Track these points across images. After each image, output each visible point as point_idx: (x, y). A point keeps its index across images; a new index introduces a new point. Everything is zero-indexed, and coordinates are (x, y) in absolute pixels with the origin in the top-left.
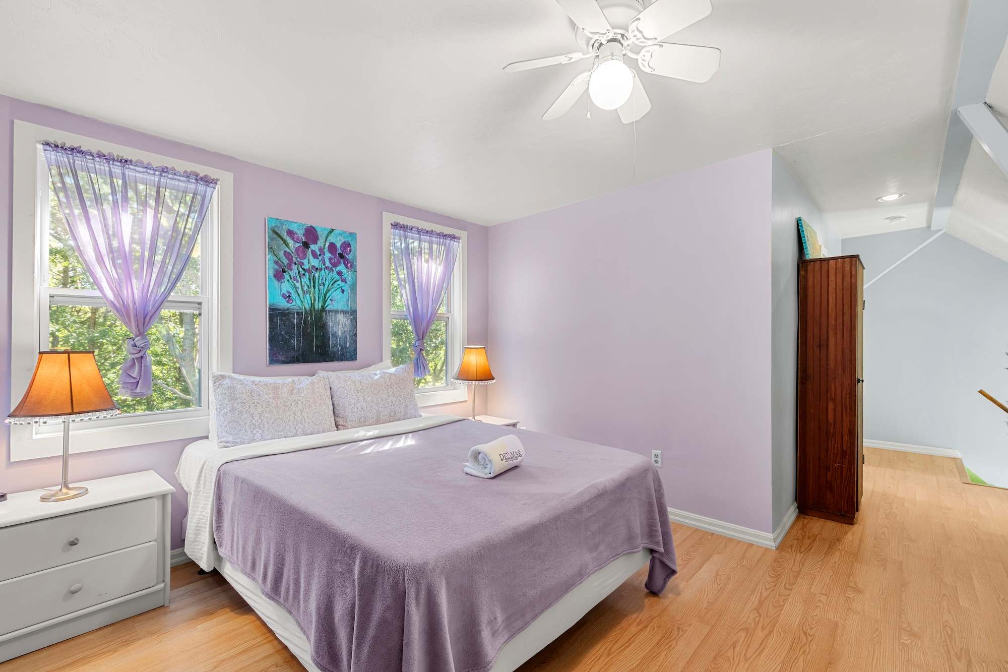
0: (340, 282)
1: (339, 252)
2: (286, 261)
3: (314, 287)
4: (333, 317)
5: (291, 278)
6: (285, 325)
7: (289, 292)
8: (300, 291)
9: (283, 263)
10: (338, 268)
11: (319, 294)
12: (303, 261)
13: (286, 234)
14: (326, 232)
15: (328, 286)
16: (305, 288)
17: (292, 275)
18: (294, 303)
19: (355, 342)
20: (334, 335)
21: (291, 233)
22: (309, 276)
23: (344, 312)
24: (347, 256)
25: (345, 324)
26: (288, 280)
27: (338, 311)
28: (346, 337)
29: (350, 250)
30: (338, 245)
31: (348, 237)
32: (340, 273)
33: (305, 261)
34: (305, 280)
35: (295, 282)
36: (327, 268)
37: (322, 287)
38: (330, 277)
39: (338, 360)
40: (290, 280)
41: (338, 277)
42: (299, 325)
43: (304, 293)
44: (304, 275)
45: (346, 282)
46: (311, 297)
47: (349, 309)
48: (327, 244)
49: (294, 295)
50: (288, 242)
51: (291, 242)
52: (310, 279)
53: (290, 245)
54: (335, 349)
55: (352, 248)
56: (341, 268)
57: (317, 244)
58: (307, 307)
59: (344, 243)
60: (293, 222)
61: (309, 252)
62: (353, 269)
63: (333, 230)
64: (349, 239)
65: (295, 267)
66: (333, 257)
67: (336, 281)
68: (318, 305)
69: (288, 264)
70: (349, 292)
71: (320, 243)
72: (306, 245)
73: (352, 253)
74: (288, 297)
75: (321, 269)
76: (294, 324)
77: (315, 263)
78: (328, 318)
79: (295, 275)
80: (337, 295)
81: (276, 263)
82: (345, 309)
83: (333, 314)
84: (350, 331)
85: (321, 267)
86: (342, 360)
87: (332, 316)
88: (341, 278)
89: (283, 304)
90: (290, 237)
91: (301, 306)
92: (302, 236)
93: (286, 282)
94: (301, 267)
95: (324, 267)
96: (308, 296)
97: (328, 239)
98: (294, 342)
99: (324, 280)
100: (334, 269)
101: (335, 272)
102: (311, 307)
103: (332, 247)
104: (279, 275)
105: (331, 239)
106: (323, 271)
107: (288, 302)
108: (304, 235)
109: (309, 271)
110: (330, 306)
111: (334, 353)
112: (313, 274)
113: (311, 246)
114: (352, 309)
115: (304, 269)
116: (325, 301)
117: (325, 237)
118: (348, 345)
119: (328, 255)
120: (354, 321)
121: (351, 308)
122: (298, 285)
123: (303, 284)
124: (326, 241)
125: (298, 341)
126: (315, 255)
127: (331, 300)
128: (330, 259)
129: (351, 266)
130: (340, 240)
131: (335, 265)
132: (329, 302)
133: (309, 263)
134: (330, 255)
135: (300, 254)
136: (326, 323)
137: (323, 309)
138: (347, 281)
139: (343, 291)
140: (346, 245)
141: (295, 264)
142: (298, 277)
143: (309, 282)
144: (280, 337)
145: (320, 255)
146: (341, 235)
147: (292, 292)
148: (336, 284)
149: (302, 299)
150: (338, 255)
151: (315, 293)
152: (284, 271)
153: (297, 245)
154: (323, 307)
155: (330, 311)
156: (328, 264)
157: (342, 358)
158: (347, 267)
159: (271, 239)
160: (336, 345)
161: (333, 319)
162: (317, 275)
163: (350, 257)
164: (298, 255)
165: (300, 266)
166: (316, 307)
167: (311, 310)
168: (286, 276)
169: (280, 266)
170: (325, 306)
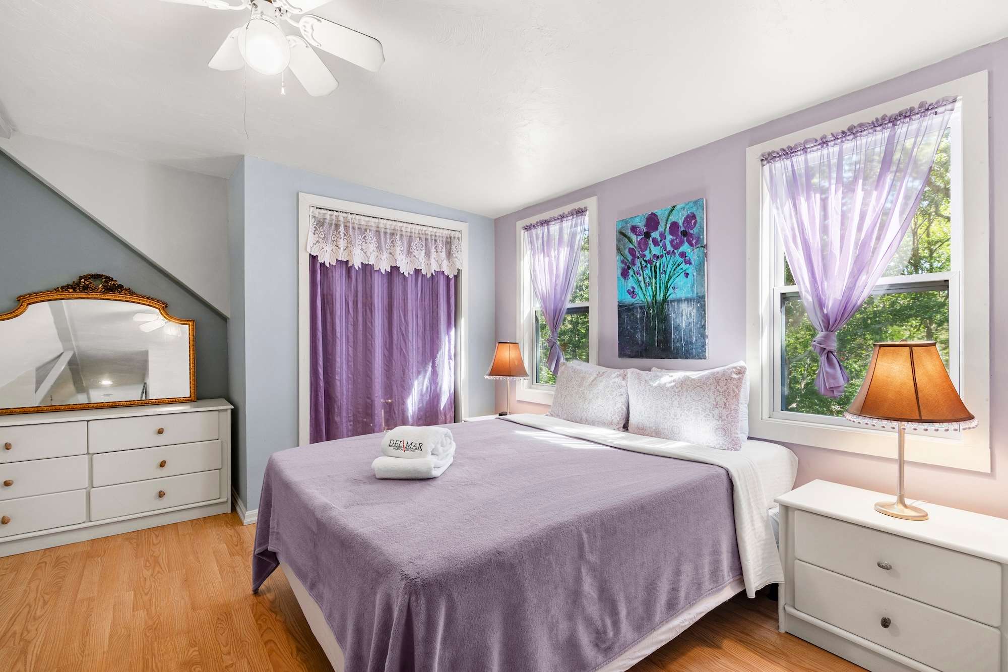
0: (683, 265)
1: (682, 230)
2: (630, 258)
3: (656, 277)
4: (676, 307)
5: (634, 273)
6: (630, 321)
7: (633, 288)
8: (643, 285)
9: (628, 260)
10: (681, 250)
11: (660, 284)
12: (645, 253)
13: (630, 231)
14: (667, 213)
15: (670, 273)
16: (647, 280)
17: (635, 270)
18: (638, 298)
19: (703, 336)
20: (677, 328)
21: (634, 229)
22: (651, 267)
23: (688, 300)
24: (691, 232)
25: (690, 314)
26: (632, 276)
27: (682, 300)
28: (691, 330)
29: (695, 223)
30: (681, 223)
31: (692, 208)
32: (683, 255)
33: (647, 253)
34: (647, 272)
35: (638, 276)
36: (668, 253)
37: (663, 276)
38: (671, 261)
39: (681, 358)
40: (633, 275)
41: (680, 260)
42: (642, 319)
43: (646, 286)
44: (646, 267)
45: (690, 264)
46: (652, 289)
47: (695, 295)
48: (668, 226)
49: (637, 290)
50: (632, 238)
51: (634, 238)
52: (651, 270)
53: (634, 241)
54: (678, 345)
55: (698, 219)
56: (685, 248)
57: (657, 229)
58: (649, 299)
59: (688, 216)
60: (635, 217)
61: (650, 241)
62: (699, 245)
63: (674, 207)
64: (694, 210)
65: (638, 262)
66: (675, 238)
67: (679, 265)
68: (660, 297)
69: (632, 259)
70: (695, 274)
71: (661, 228)
72: (647, 235)
73: (697, 225)
74: (632, 293)
75: (662, 256)
76: (637, 318)
77: (656, 250)
78: (670, 309)
79: (638, 269)
80: (680, 282)
81: (623, 262)
82: (689, 296)
83: (676, 303)
84: (697, 323)
85: (662, 254)
86: (687, 358)
87: (674, 306)
88: (685, 260)
89: (628, 299)
90: (633, 233)
91: (643, 300)
92: (643, 227)
93: (631, 278)
94: (644, 260)
95: (665, 252)
96: (650, 288)
97: (669, 220)
98: (638, 336)
99: (666, 266)
100: (676, 251)
101: (677, 255)
102: (653, 299)
103: (675, 225)
104: (625, 274)
105: (673, 218)
106: (664, 258)
107: (632, 297)
108: (645, 226)
109: (650, 262)
110: (672, 295)
111: (677, 349)
112: (654, 264)
113: (652, 234)
114: (699, 294)
115: (645, 261)
116: (667, 290)
117: (666, 219)
118: (694, 340)
119: (669, 237)
120: (702, 309)
121: (697, 294)
122: (641, 278)
123: (645, 276)
124: (666, 223)
125: (642, 336)
126: (656, 243)
127: (674, 288)
128: (672, 242)
129: (697, 242)
130: (683, 215)
131: (676, 247)
132: (671, 291)
133: (650, 253)
134: (671, 237)
135: (642, 246)
136: (668, 315)
137: (665, 299)
138: (692, 261)
139: (687, 275)
140: (691, 218)
141: (638, 258)
142: (641, 270)
143: (650, 273)
144: (627, 332)
145: (661, 241)
146: (684, 208)
147: (636, 286)
148: (678, 268)
149: (644, 292)
150: (680, 234)
151: (656, 284)
152: (629, 268)
153: (640, 238)
154: (665, 297)
155: (672, 301)
156: (669, 248)
157: (687, 355)
158: (691, 245)
159: (619, 240)
160: (679, 340)
161: (676, 310)
162: (658, 264)
163: (693, 232)
164: (640, 248)
165: (642, 259)
166: (658, 298)
167: (653, 303)
168: (631, 272)
169: (626, 265)
170: (667, 296)
